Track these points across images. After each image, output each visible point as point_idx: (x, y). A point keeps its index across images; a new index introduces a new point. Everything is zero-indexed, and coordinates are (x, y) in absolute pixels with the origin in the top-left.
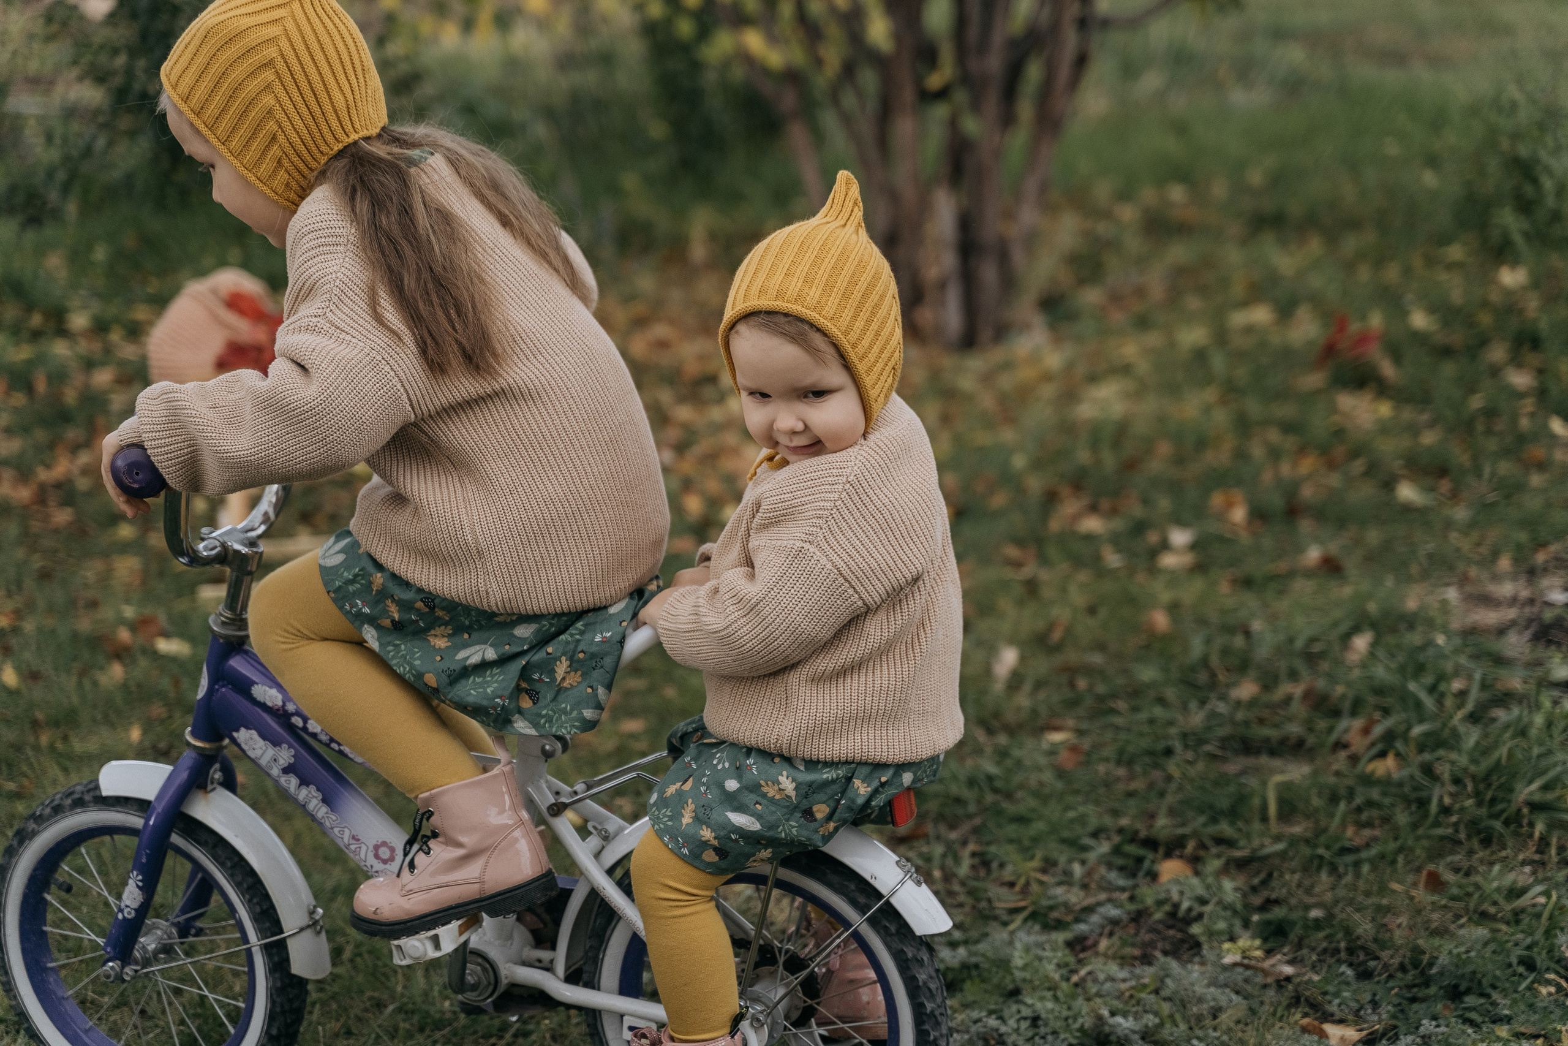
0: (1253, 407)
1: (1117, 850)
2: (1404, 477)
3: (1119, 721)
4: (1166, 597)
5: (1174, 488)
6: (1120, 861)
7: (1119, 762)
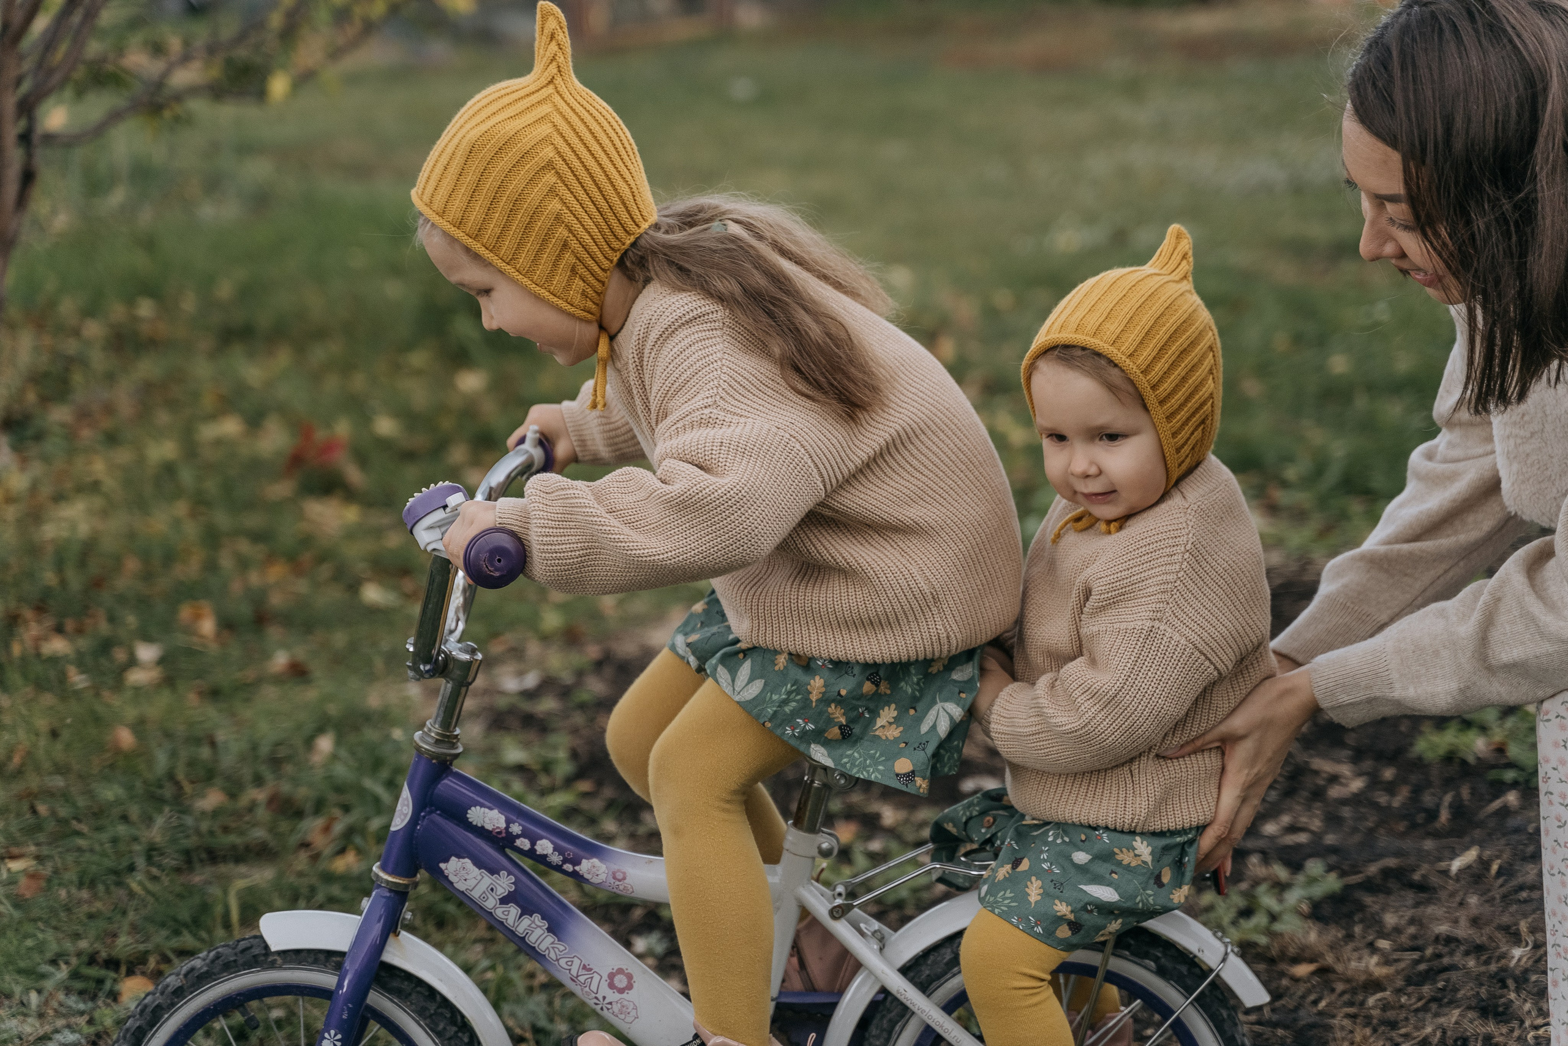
0: (222, 519)
1: (75, 975)
2: (369, 580)
3: (81, 842)
4: (131, 713)
5: (142, 603)
6: (79, 985)
7: (81, 885)
